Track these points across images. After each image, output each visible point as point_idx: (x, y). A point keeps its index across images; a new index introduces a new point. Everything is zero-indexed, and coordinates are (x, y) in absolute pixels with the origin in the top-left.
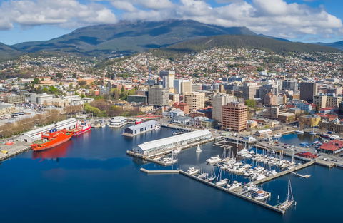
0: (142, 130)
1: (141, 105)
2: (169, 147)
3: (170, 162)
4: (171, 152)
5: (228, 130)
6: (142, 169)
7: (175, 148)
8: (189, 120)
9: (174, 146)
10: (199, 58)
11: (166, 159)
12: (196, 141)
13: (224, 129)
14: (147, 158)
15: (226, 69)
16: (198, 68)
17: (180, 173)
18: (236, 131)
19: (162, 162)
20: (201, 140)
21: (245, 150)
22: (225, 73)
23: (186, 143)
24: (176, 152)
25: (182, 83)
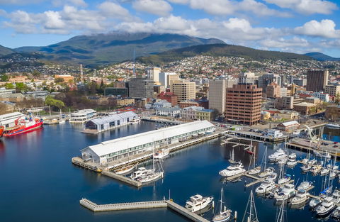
0: (112, 124)
1: (119, 98)
2: (150, 149)
3: (147, 180)
4: (152, 157)
5: (235, 123)
6: (84, 201)
7: (160, 150)
8: (178, 112)
9: (158, 147)
10: (184, 64)
11: (141, 172)
12: (193, 138)
13: (229, 122)
14: (106, 171)
15: (210, 71)
16: (183, 70)
17: (169, 208)
18: (247, 123)
19: (131, 180)
20: (200, 136)
21: (281, 152)
22: (210, 74)
23: (177, 141)
24: (160, 156)
25: (168, 76)
